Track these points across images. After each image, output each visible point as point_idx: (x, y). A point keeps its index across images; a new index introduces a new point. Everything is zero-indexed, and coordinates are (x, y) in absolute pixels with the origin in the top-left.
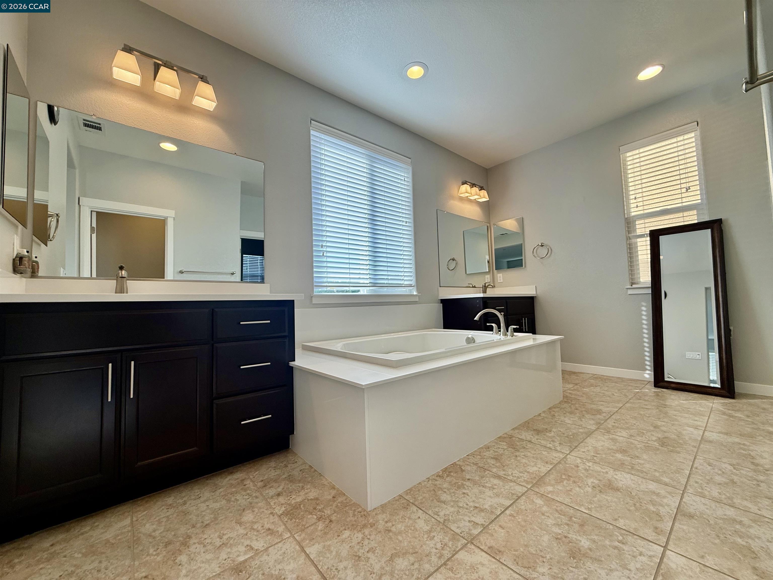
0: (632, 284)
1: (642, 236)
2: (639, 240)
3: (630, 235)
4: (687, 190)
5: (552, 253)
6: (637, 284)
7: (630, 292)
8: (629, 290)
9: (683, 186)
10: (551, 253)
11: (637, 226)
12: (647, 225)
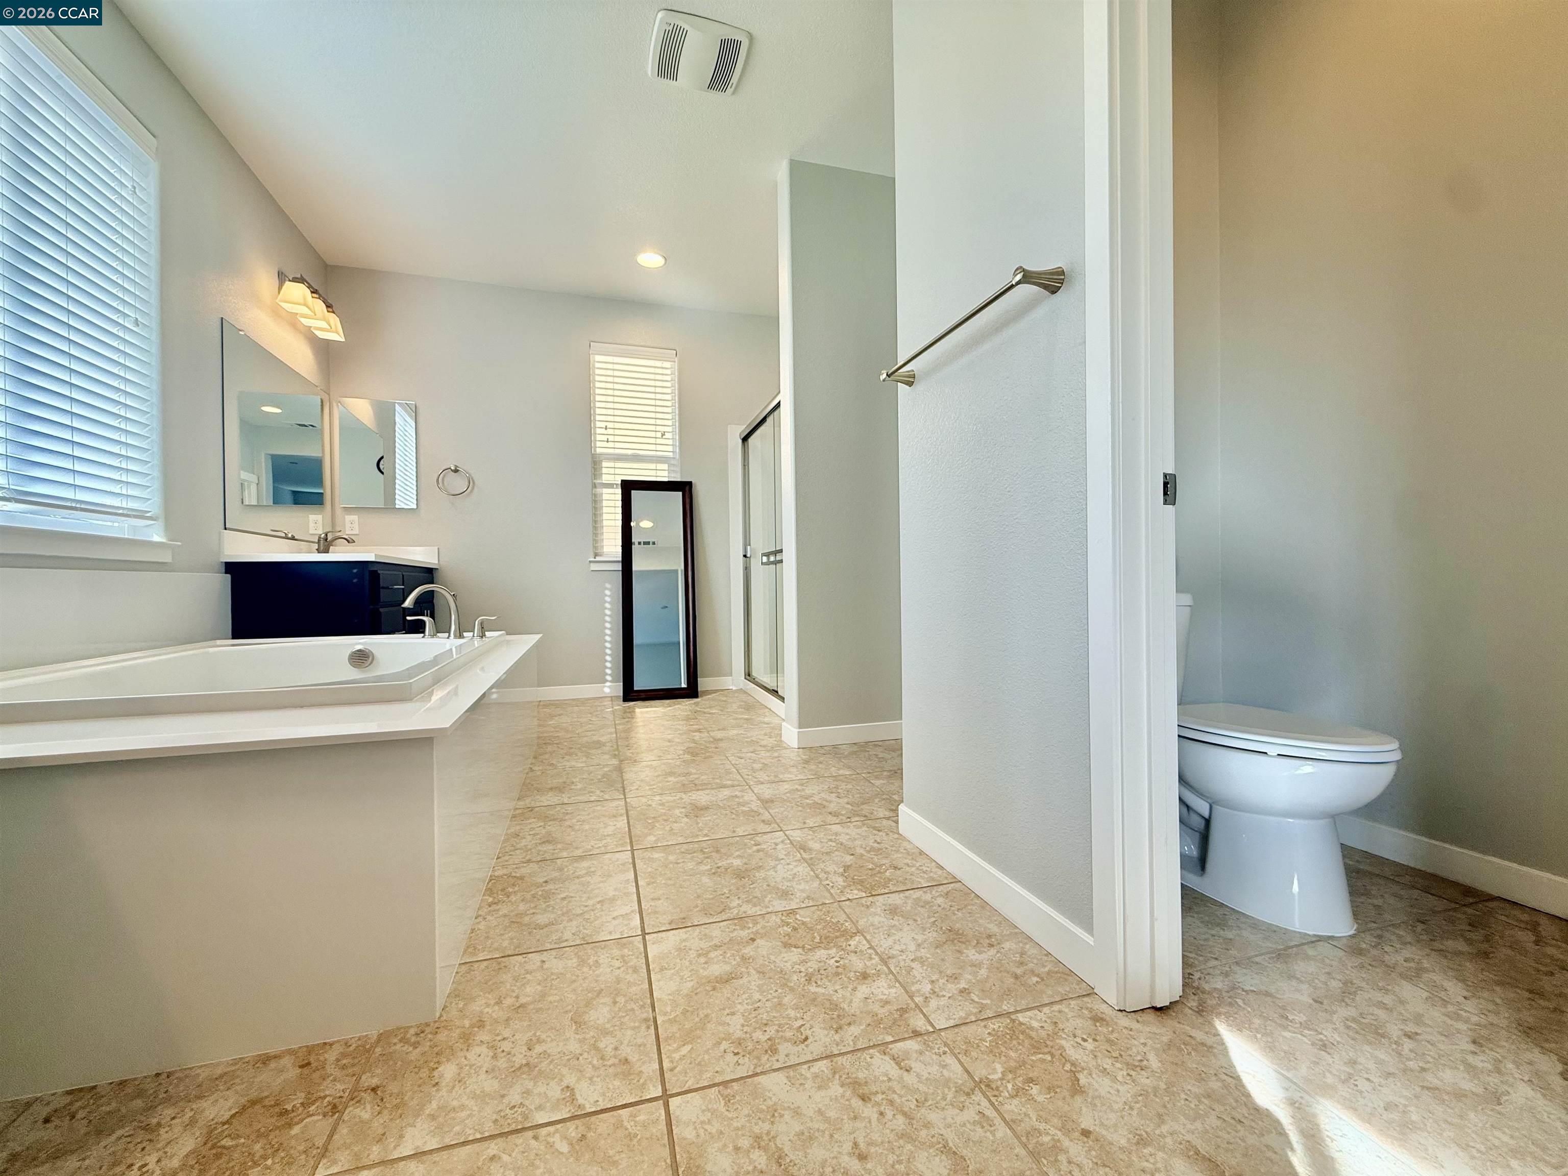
0: (596, 555)
1: (610, 486)
2: (605, 490)
3: (595, 481)
4: (663, 435)
5: (475, 488)
6: (601, 556)
7: (594, 567)
8: (592, 564)
9: (658, 428)
10: (473, 488)
11: (604, 471)
12: (618, 471)
